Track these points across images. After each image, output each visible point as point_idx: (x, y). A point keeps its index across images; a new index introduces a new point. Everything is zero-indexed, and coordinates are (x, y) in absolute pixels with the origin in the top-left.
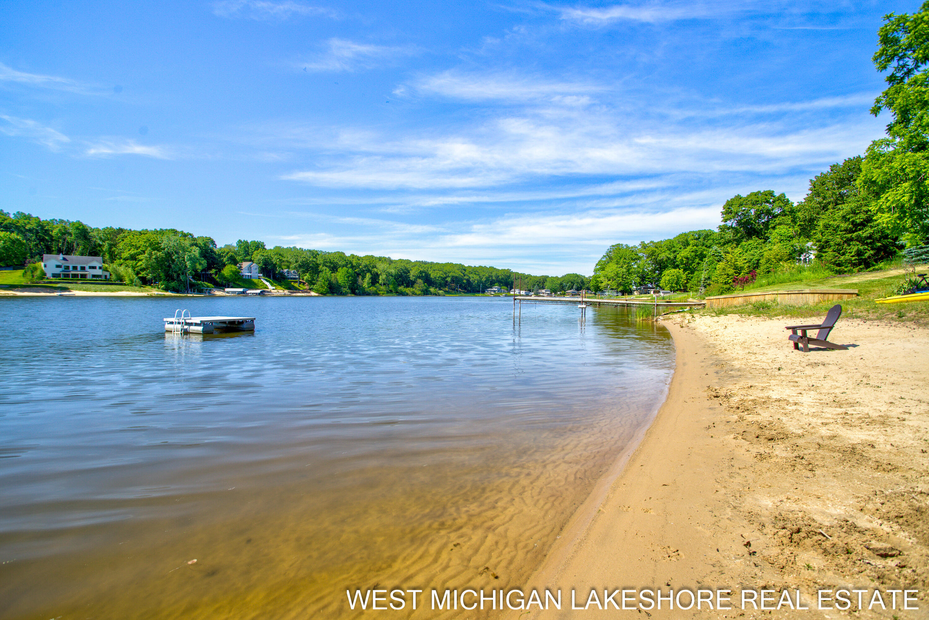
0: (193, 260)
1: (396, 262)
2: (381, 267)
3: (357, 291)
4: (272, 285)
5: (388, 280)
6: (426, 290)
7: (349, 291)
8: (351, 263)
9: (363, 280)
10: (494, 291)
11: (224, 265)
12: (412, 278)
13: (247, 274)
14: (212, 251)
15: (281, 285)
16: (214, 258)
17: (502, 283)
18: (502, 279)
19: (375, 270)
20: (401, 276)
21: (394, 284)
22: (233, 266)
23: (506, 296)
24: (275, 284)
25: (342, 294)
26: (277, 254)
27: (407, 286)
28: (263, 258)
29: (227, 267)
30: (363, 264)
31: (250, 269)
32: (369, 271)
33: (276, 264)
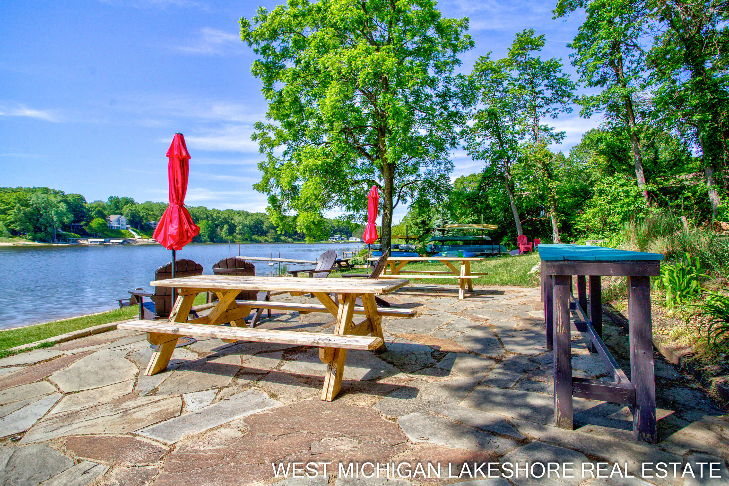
0: (60, 214)
1: (252, 215)
2: (237, 219)
3: (215, 239)
4: (139, 234)
5: (244, 230)
6: (277, 238)
7: (208, 239)
8: (211, 216)
9: (221, 229)
10: (336, 239)
11: (93, 218)
12: (265, 228)
13: (116, 225)
14: (82, 206)
15: (147, 235)
16: (83, 212)
17: (343, 232)
18: (343, 229)
19: (233, 222)
20: (256, 227)
21: (249, 233)
22: (100, 219)
23: (345, 243)
24: (142, 234)
25: (201, 242)
26: (144, 208)
27: (262, 235)
28: (131, 211)
29: (94, 220)
30: (222, 217)
31: (118, 221)
32: (227, 222)
33: (143, 217)
